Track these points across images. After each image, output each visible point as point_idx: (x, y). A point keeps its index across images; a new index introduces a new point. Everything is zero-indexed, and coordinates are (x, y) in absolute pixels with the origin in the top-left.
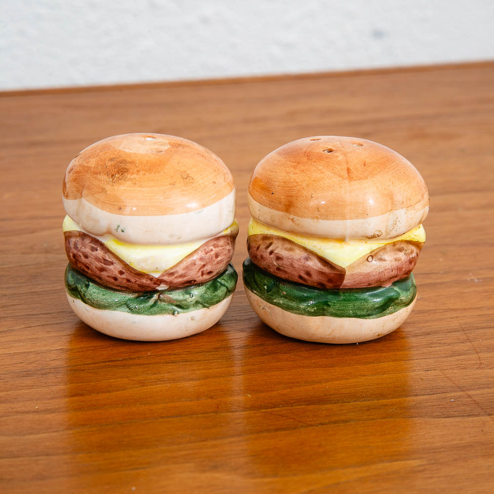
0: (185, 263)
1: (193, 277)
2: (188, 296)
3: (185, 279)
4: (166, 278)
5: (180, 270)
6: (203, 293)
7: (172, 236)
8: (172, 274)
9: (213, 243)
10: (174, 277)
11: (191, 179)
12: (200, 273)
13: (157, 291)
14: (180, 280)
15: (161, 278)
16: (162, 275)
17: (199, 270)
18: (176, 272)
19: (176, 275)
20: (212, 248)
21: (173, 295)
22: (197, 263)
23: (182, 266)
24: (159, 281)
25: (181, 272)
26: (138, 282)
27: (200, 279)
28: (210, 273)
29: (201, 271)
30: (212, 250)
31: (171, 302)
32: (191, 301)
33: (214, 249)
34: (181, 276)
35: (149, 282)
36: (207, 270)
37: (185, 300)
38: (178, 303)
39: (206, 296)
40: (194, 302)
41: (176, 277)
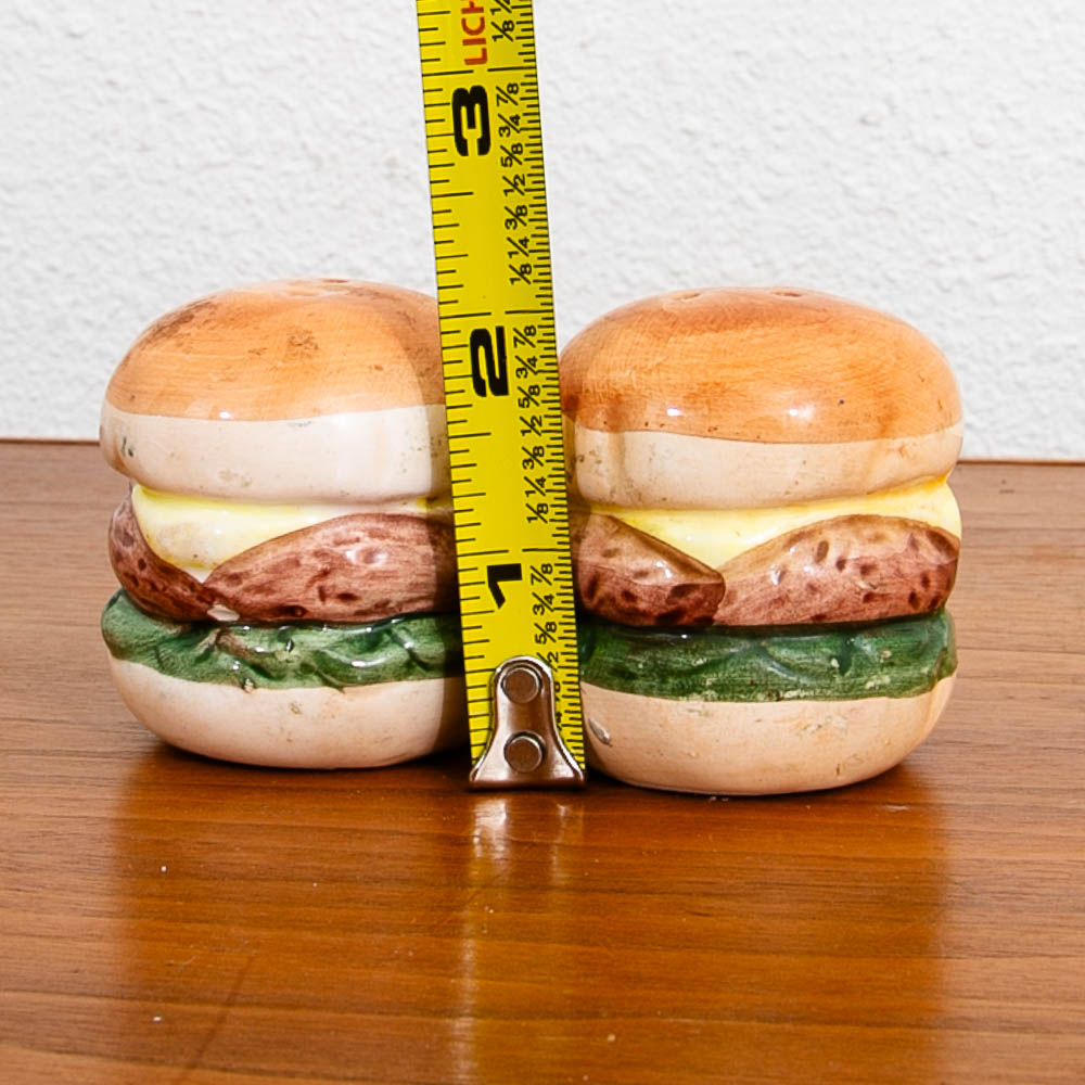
0: (270, 555)
1: (295, 597)
2: (279, 646)
3: (272, 598)
4: (221, 586)
5: (257, 571)
6: (324, 645)
7: (226, 476)
8: (235, 579)
9: (372, 524)
10: (241, 587)
11: (313, 347)
12: (314, 592)
13: (213, 623)
14: (258, 598)
15: (211, 586)
16: (213, 578)
17: (312, 581)
18: (247, 574)
19: (245, 583)
20: (359, 534)
21: (247, 638)
22: (303, 562)
23: (259, 562)
24: (209, 595)
25: (259, 577)
26: (167, 592)
27: (316, 606)
28: (347, 597)
29: (317, 584)
30: (358, 540)
31: (239, 654)
32: (287, 661)
33: (367, 539)
34: (260, 589)
35: (187, 593)
36: (334, 586)
37: (273, 655)
38: (257, 661)
39: (333, 655)
40: (296, 664)
41: (247, 590)
